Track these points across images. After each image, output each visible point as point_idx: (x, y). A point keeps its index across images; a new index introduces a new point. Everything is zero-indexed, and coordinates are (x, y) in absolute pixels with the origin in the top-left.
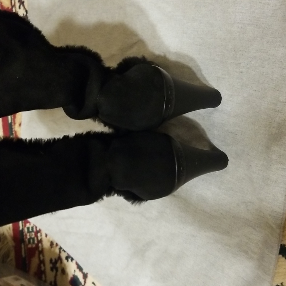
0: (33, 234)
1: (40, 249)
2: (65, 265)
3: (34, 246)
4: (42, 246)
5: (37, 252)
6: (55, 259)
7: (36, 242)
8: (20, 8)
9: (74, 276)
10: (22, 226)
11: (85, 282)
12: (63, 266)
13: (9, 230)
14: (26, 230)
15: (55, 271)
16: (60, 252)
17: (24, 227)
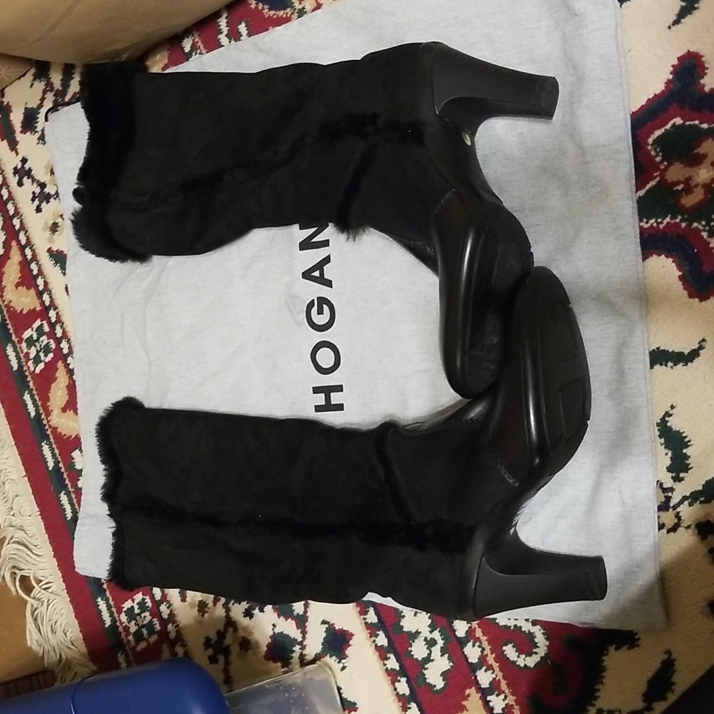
0: (147, 614)
1: (173, 635)
2: (246, 629)
3: (153, 638)
4: (177, 626)
5: (165, 647)
6: (219, 633)
7: (158, 627)
8: (20, 184)
9: (274, 637)
10: (111, 614)
11: (304, 633)
12: (241, 633)
13: (72, 647)
14: (124, 618)
15: (221, 659)
16: (228, 610)
17: (116, 615)
